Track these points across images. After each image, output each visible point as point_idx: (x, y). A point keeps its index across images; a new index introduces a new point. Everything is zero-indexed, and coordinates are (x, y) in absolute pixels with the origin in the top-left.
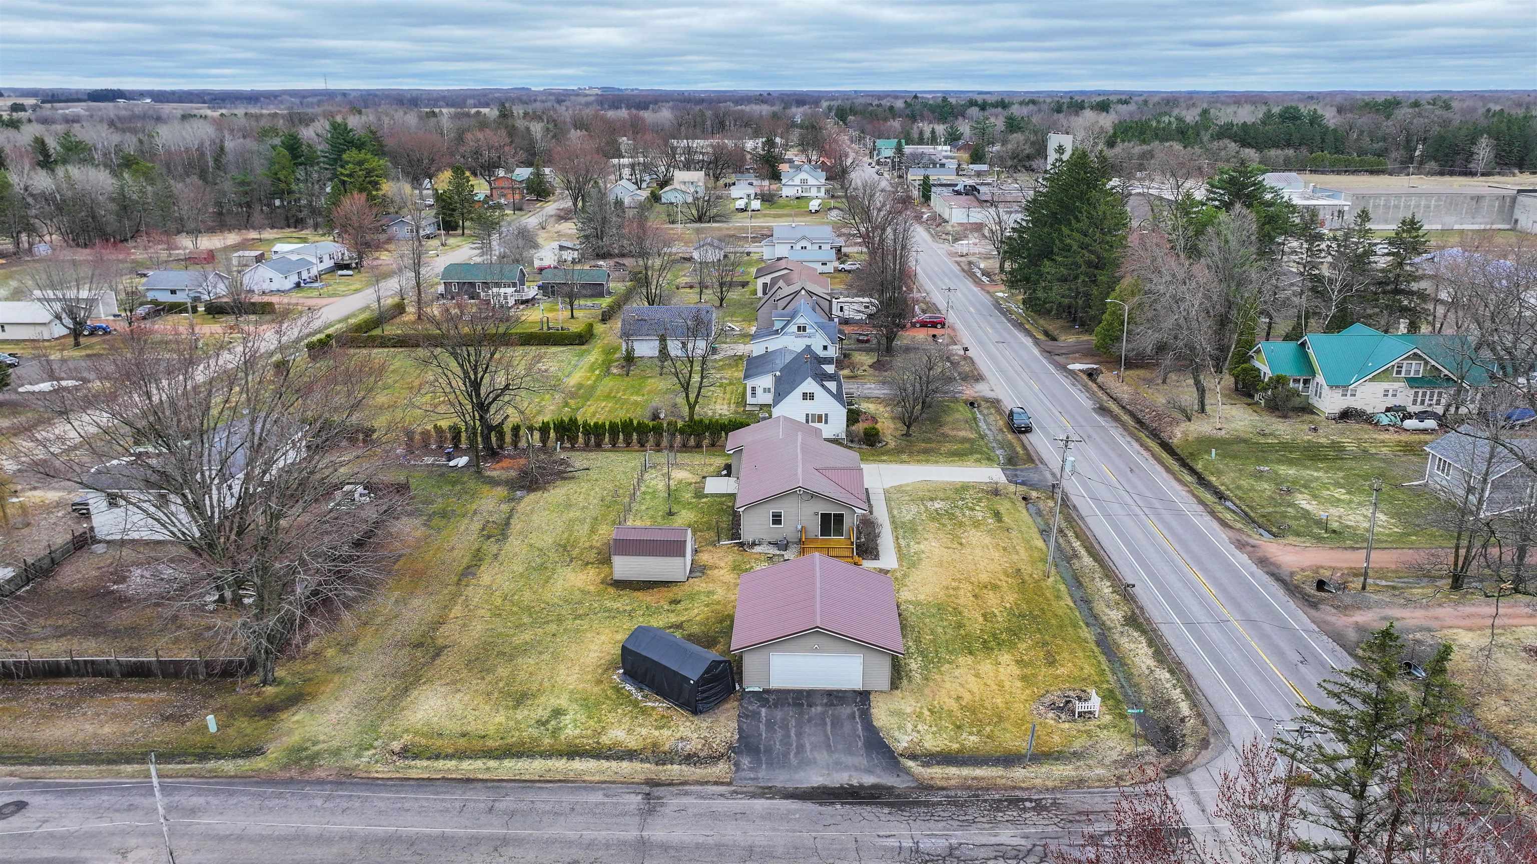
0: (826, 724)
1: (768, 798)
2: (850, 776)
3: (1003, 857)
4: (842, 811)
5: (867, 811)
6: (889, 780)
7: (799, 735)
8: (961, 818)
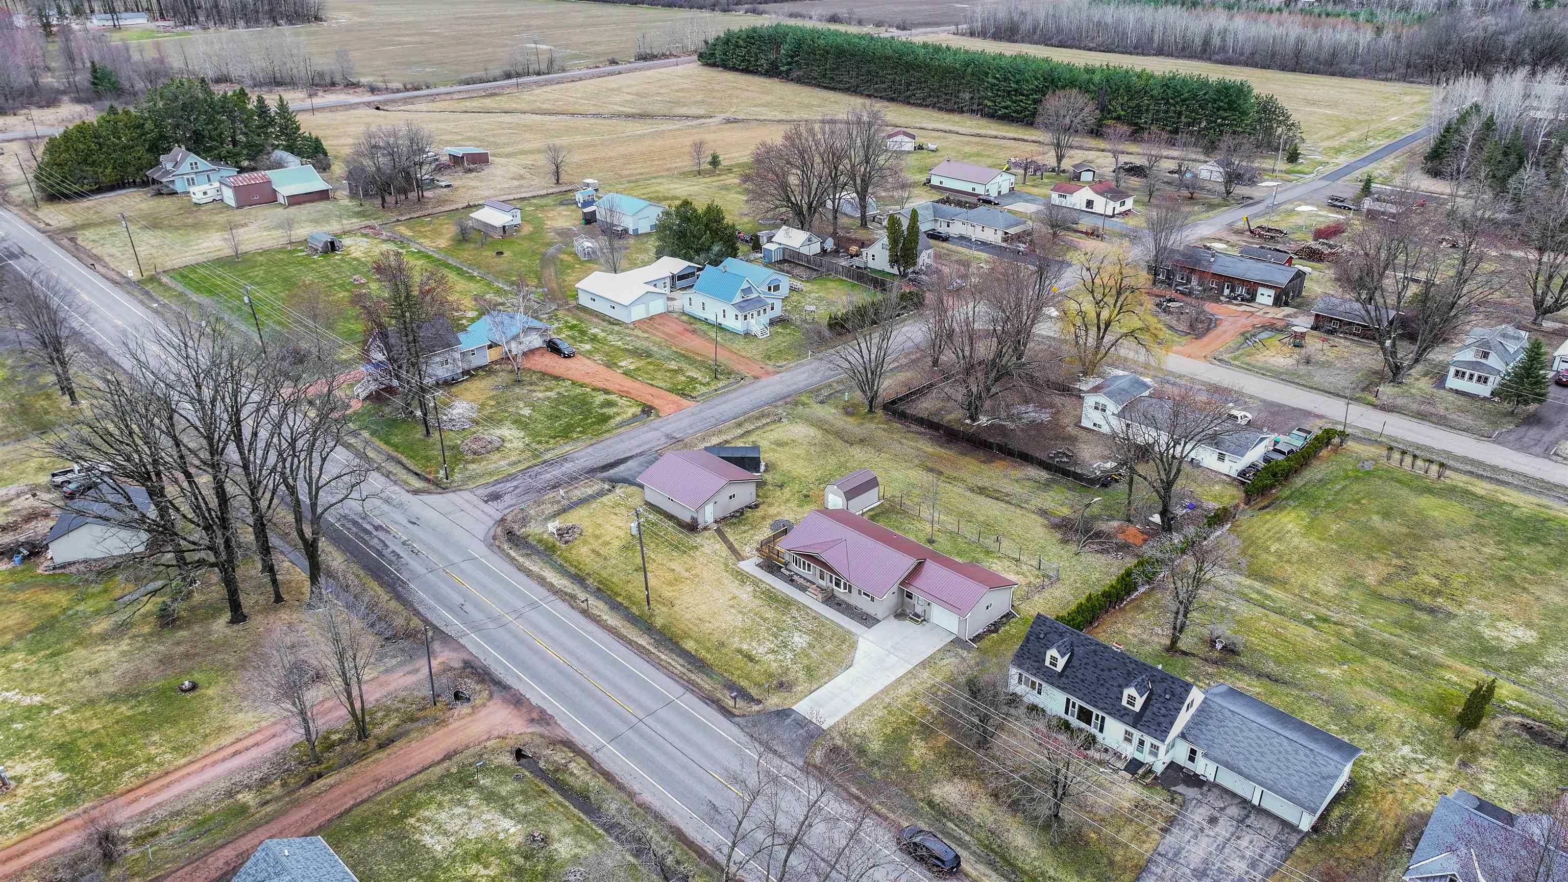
6: (605, 474)
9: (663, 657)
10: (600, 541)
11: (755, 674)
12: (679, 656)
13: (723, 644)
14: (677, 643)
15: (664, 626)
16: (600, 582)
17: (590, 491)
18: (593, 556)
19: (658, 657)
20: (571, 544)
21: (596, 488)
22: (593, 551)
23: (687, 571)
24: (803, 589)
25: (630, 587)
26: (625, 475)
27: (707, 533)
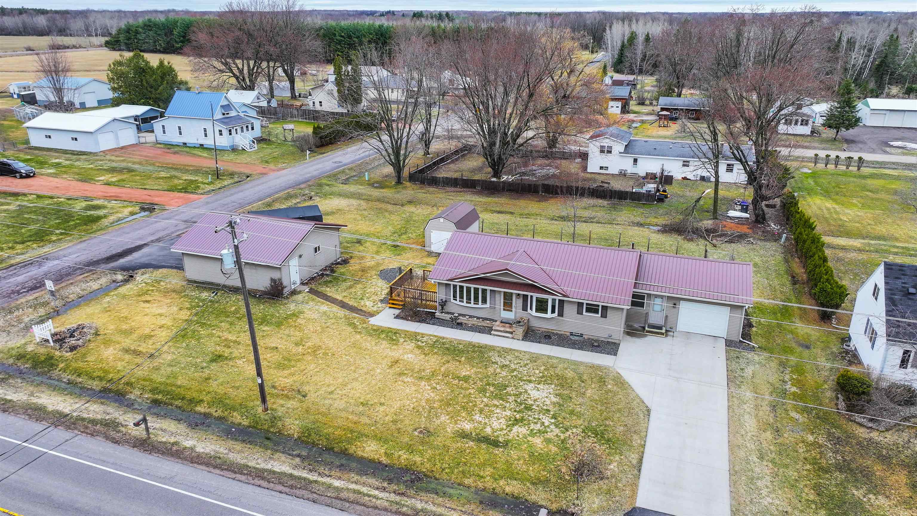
9: (337, 483)
10: (134, 336)
11: (520, 466)
12: (362, 472)
13: (427, 432)
14: (344, 453)
15: (307, 432)
16: (153, 391)
17: (95, 286)
18: (127, 357)
19: (329, 486)
20: (83, 350)
21: (104, 281)
22: (127, 351)
23: (297, 344)
24: (488, 330)
25: (214, 385)
26: (144, 260)
27: (299, 297)
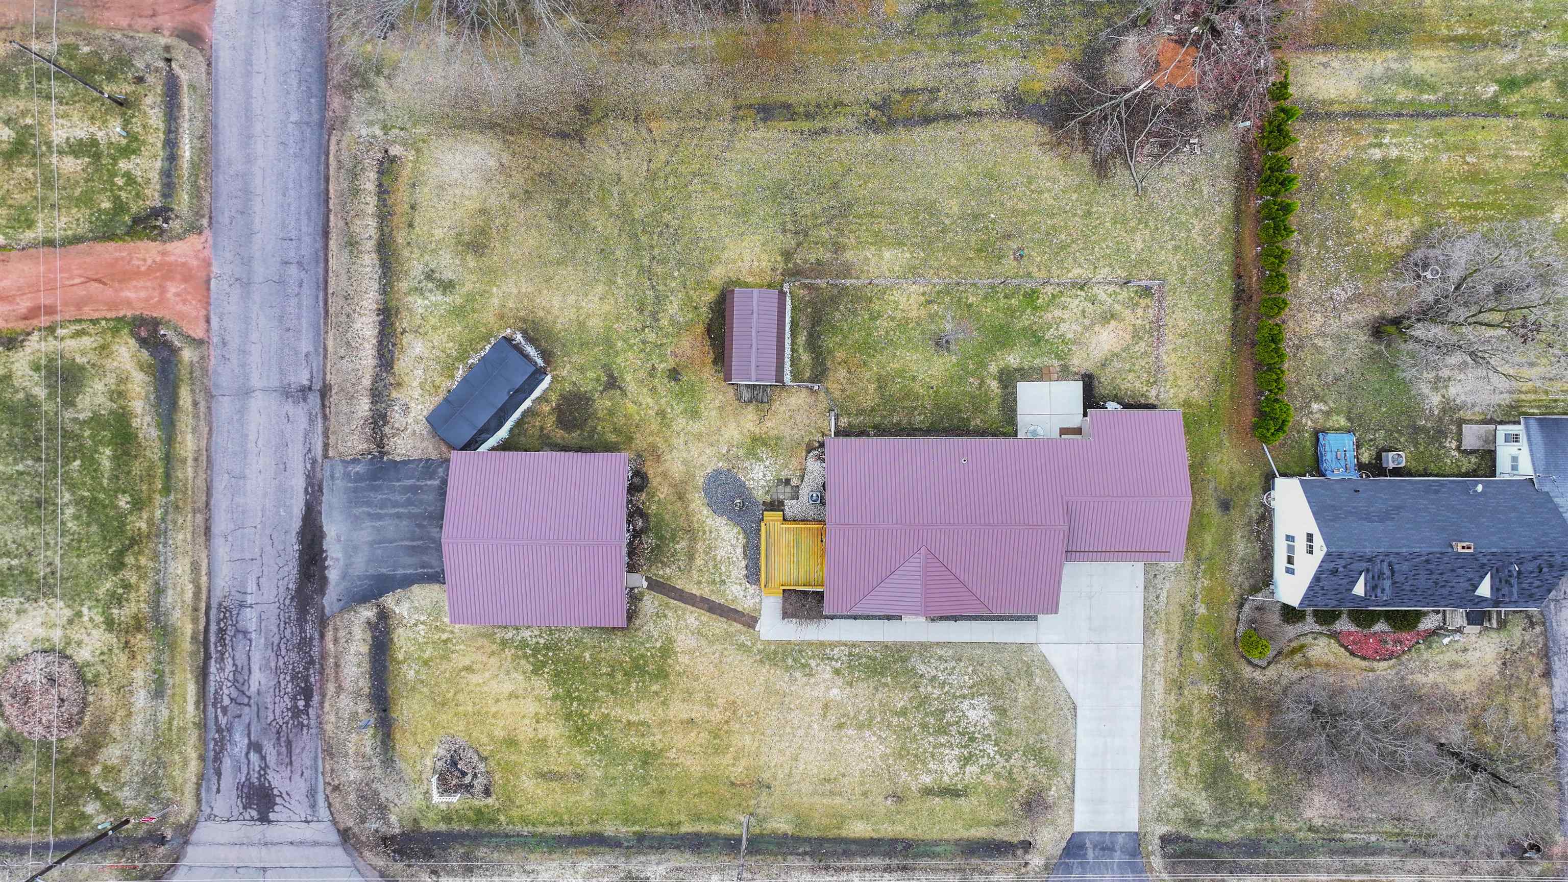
0: (413, 540)
1: (306, 489)
2: (338, 560)
3: (236, 670)
4: (290, 550)
5: (292, 570)
6: (333, 592)
7: (398, 516)
8: (283, 646)
10: (525, 747)
14: (840, 839)
18: (556, 786)
20: (496, 790)
21: (358, 631)
26: (363, 566)
27: (648, 605)
